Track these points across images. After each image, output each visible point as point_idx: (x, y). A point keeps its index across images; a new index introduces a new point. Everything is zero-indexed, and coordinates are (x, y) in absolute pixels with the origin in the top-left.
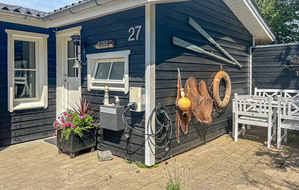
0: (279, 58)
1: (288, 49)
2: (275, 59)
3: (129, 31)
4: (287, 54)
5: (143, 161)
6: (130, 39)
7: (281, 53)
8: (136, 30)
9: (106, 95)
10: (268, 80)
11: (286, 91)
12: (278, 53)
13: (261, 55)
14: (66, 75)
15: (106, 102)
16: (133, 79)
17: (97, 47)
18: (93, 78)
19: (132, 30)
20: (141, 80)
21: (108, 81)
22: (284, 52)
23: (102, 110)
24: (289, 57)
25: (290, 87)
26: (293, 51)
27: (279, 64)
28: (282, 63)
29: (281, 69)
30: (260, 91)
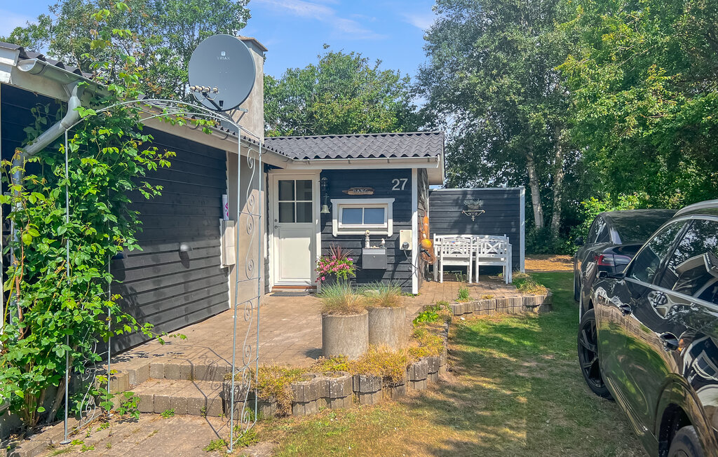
0: (456, 203)
1: (465, 193)
2: (452, 203)
3: (393, 182)
4: (463, 199)
5: (411, 291)
6: (394, 189)
7: (458, 198)
8: (402, 183)
9: (368, 239)
10: (445, 226)
11: (463, 236)
12: (456, 197)
13: (438, 199)
14: (276, 221)
15: (368, 245)
16: (398, 223)
17: (350, 193)
18: (340, 224)
19: (396, 182)
20: (408, 223)
21: (363, 226)
22: (461, 196)
23: (365, 252)
24: (466, 202)
25: (467, 232)
26: (469, 197)
27: (456, 209)
28: (459, 208)
29: (458, 214)
30: (439, 237)
